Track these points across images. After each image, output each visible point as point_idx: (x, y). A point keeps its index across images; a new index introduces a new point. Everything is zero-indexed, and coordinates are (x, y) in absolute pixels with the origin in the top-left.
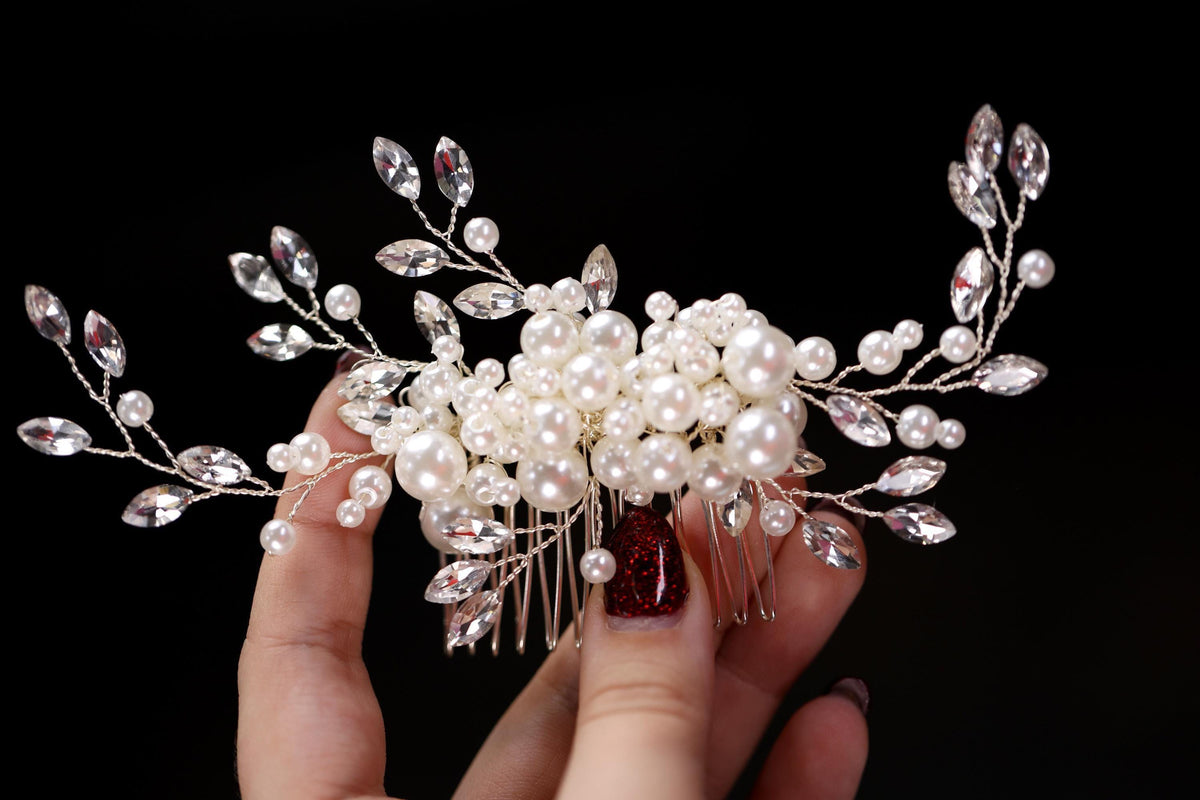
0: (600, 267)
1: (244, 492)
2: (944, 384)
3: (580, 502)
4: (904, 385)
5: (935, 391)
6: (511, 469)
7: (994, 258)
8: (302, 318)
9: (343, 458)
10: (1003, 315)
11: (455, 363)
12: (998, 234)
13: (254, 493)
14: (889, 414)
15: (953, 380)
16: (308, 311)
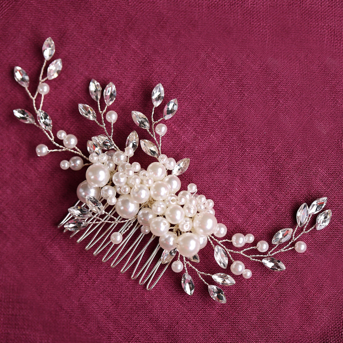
0: (184, 164)
1: (47, 134)
2: (253, 258)
3: (128, 219)
4: (241, 252)
5: (249, 259)
6: (118, 196)
7: (294, 235)
8: (98, 110)
9: (79, 152)
11: (127, 157)
13: (49, 136)
14: (231, 259)
15: (256, 258)
16: (101, 111)
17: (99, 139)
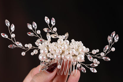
7: (109, 47)
9: (34, 47)
10: (108, 53)
11: (49, 41)
12: (111, 44)
13: (23, 48)
14: (93, 59)
15: (100, 57)
16: (34, 32)
17: (38, 41)
